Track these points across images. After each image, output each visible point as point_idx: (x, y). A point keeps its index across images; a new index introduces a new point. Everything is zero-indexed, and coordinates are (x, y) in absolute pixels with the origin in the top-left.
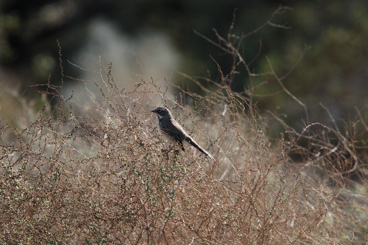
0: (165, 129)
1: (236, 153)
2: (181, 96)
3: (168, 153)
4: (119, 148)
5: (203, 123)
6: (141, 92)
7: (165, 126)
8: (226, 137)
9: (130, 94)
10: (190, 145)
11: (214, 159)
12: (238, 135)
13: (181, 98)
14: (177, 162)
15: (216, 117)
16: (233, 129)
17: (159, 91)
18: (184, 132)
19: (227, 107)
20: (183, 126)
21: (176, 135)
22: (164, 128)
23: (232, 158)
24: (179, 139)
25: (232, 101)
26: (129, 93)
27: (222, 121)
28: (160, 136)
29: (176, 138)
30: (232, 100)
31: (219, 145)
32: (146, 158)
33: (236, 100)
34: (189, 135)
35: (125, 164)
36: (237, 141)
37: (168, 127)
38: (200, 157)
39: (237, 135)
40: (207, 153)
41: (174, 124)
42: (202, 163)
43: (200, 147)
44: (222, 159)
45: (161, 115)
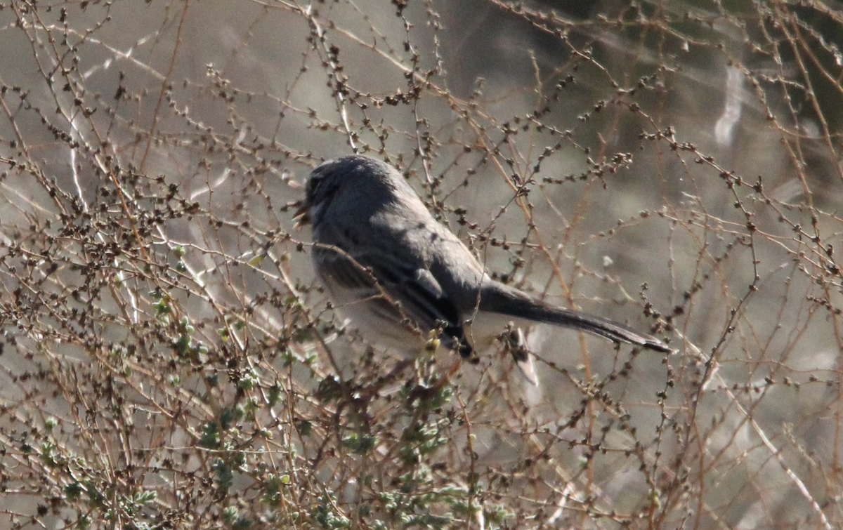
1: (815, 395)
4: (25, 377)
15: (677, 152)
19: (749, 86)
23: (787, 428)
25: (776, 42)
27: (724, 176)
30: (777, 33)
31: (700, 339)
32: (219, 445)
33: (803, 32)
35: (73, 491)
42: (585, 467)
44: (718, 439)
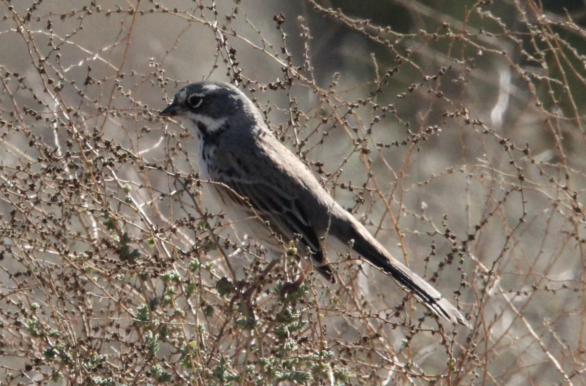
0: (236, 180)
2: (304, 31)
3: (247, 296)
4: (18, 275)
5: (414, 156)
6: (119, 11)
7: (235, 165)
8: (521, 216)
9: (67, 19)
10: (354, 254)
11: (463, 318)
12: (577, 210)
13: (304, 39)
14: (292, 341)
15: (470, 126)
16: (552, 181)
17: (201, 7)
18: (325, 197)
20: (318, 169)
21: (287, 203)
22: (231, 172)
23: (547, 322)
24: (303, 222)
25: (543, 53)
26: (63, 17)
27: (502, 142)
28: (211, 217)
29: (290, 221)
30: (543, 46)
33: (562, 45)
34: (350, 210)
36: (573, 239)
37: (247, 171)
38: (397, 315)
39: (571, 214)
40: (434, 292)
41: (273, 156)
42: (406, 345)
43: (396, 262)
45: (215, 117)
